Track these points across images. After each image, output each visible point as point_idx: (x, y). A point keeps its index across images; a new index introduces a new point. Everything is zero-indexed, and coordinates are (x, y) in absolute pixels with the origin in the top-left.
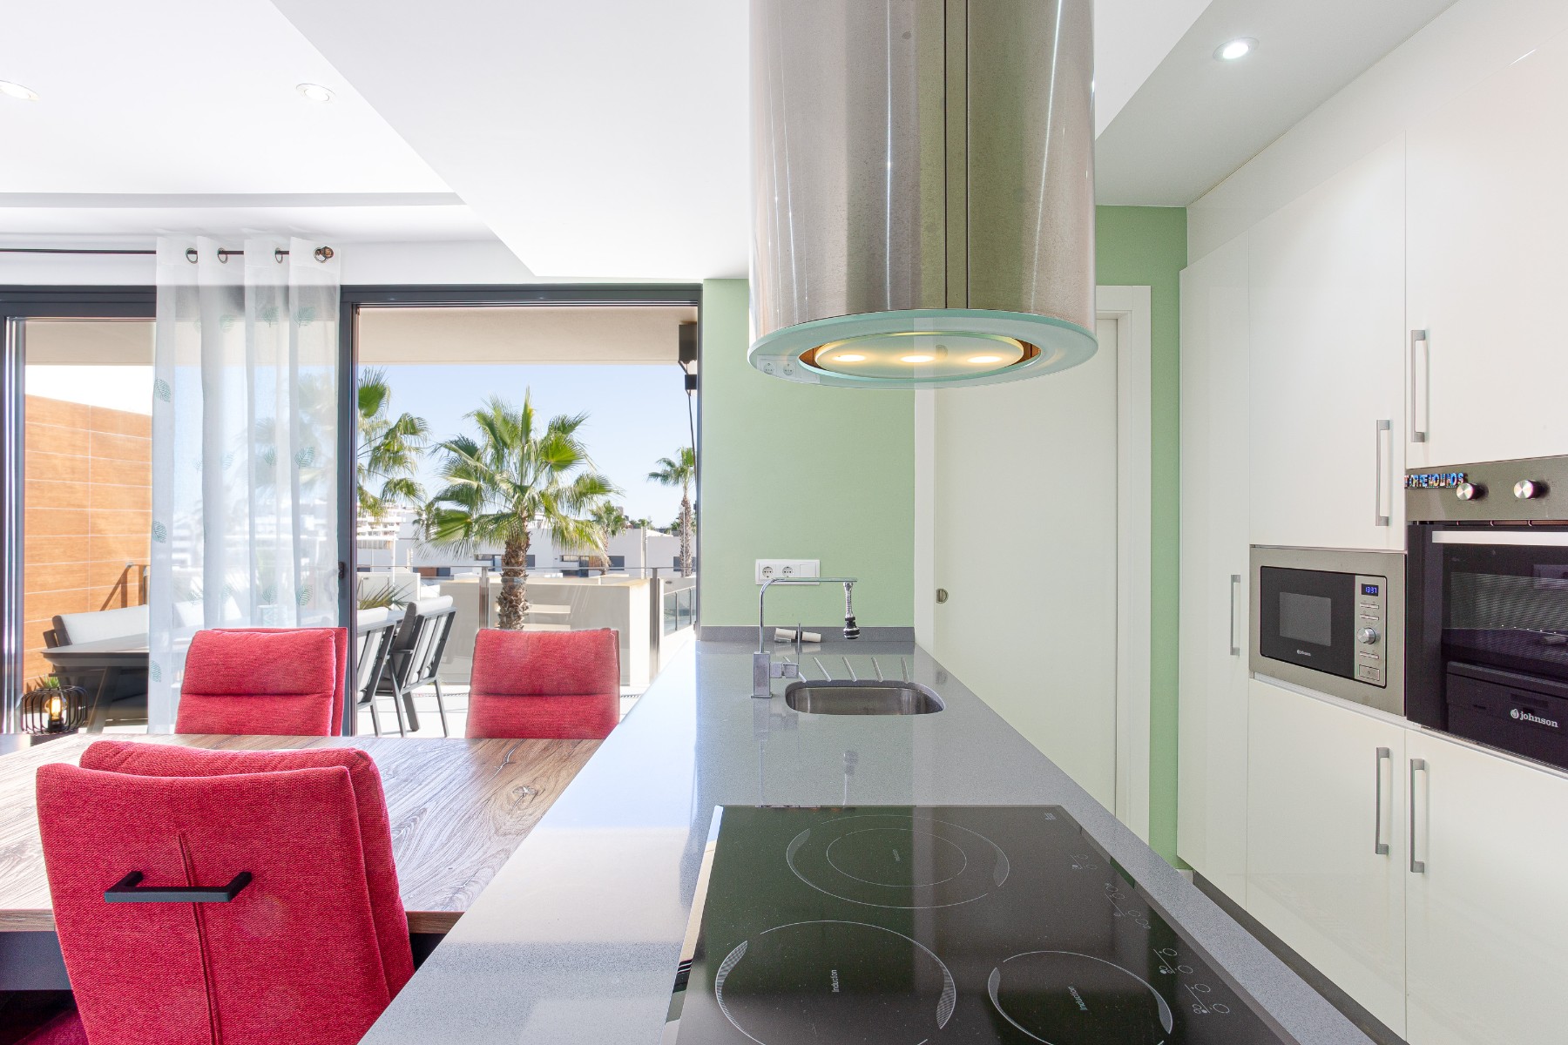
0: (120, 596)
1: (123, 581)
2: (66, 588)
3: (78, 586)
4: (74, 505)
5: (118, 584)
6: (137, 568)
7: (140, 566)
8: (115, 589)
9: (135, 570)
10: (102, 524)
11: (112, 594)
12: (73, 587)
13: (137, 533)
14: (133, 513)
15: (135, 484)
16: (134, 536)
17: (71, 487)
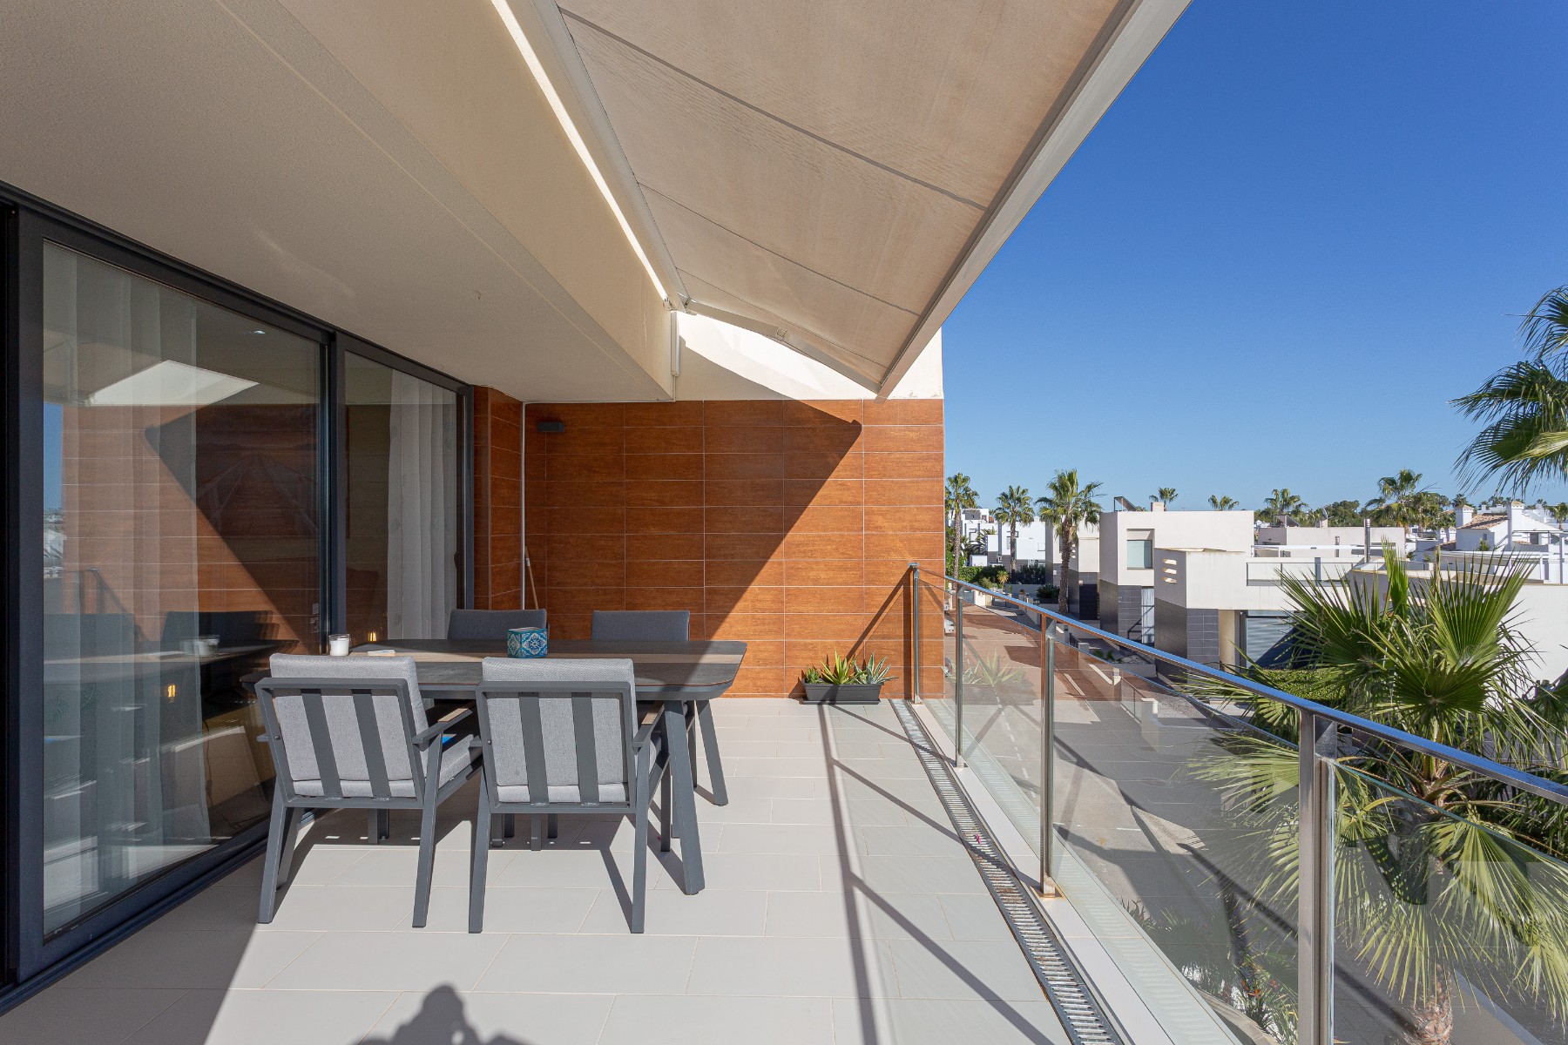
0: (902, 598)
1: (906, 582)
5: (899, 585)
8: (896, 590)
10: (879, 521)
11: (892, 596)
13: (922, 530)
14: (918, 508)
15: (919, 477)
16: (918, 534)
17: (842, 485)
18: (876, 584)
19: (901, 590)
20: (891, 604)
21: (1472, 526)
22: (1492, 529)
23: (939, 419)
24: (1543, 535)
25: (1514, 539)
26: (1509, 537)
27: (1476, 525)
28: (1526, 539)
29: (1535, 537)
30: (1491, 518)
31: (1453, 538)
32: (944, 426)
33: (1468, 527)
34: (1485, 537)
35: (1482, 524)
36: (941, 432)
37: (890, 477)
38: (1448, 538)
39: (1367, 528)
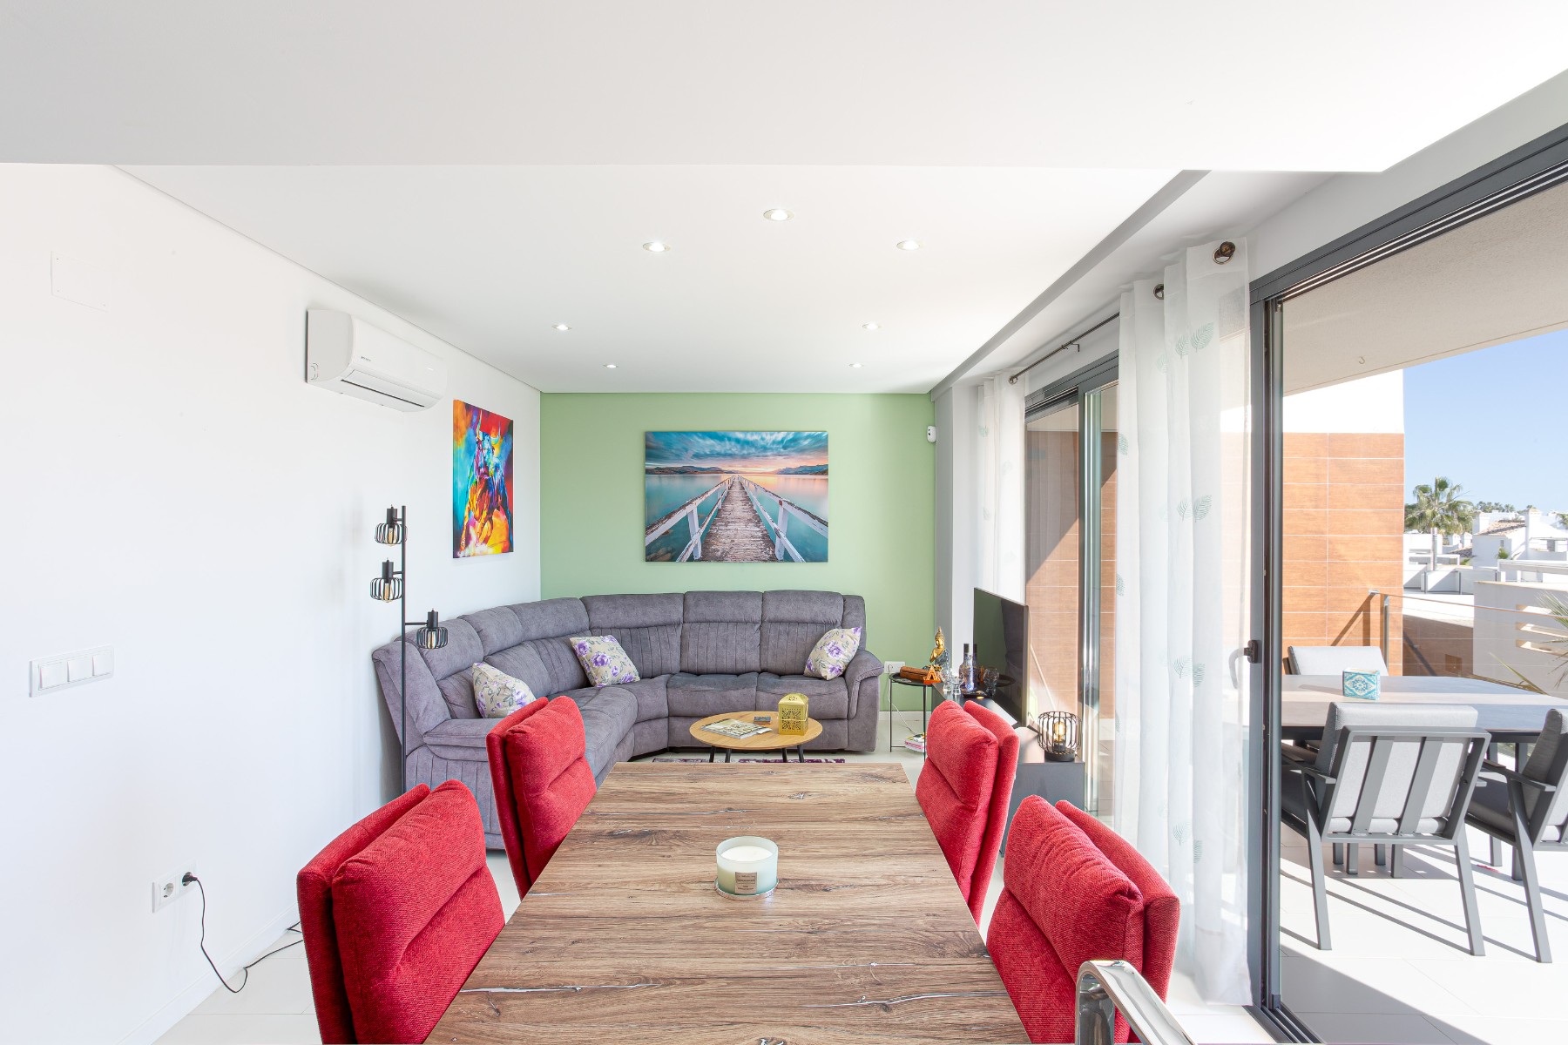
0: (1361, 625)
1: (1366, 608)
2: (1303, 610)
3: (1316, 610)
4: (1311, 532)
5: (1359, 611)
6: (1379, 595)
7: (1382, 595)
8: (1356, 616)
9: (1377, 598)
10: (1342, 550)
11: (1352, 621)
12: (1311, 610)
13: (1383, 559)
14: (1378, 538)
15: (1380, 508)
16: (1380, 563)
17: (1307, 514)
18: (1337, 611)
19: (1361, 616)
20: (1351, 629)
21: (1489, 533)
22: (1510, 535)
23: (1400, 453)
24: (1559, 542)
25: (1531, 546)
26: (1526, 543)
27: (1493, 532)
28: (1543, 546)
29: (1552, 544)
30: (1509, 525)
31: (1468, 545)
32: (1404, 459)
33: (1483, 534)
34: (1502, 542)
35: (1498, 531)
36: (1402, 466)
37: (1353, 507)
38: (1462, 542)
39: (1434, 536)
